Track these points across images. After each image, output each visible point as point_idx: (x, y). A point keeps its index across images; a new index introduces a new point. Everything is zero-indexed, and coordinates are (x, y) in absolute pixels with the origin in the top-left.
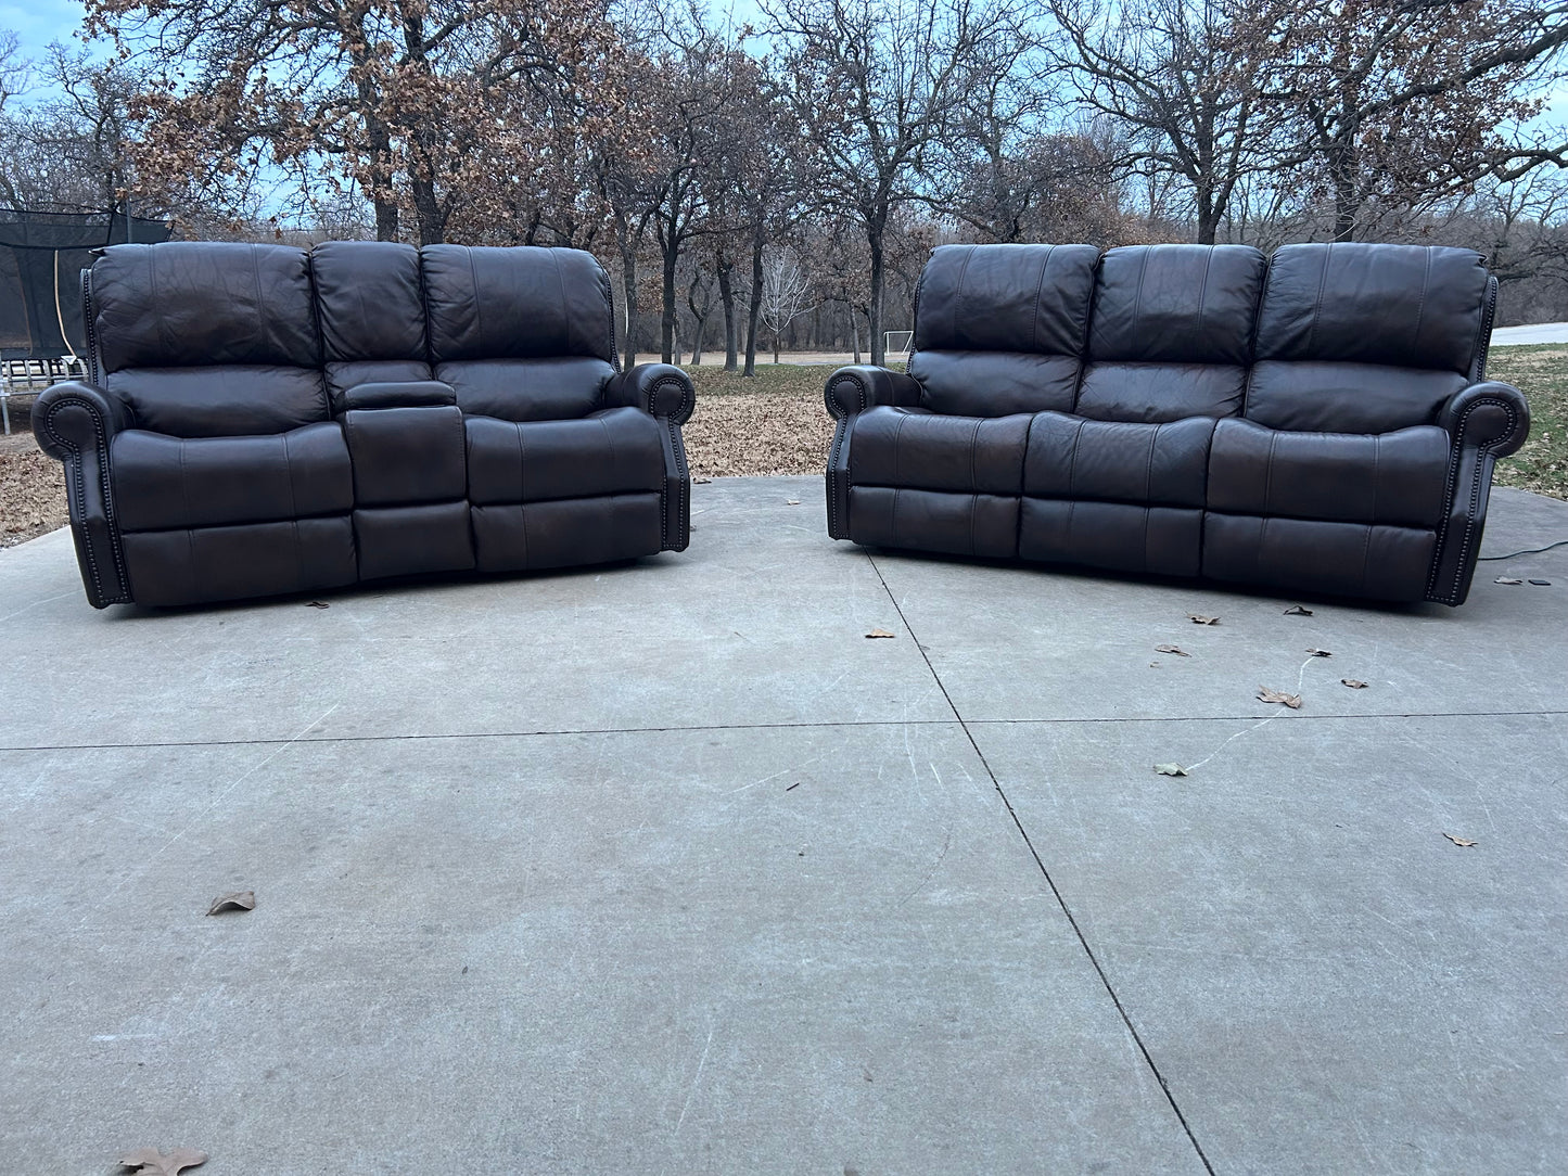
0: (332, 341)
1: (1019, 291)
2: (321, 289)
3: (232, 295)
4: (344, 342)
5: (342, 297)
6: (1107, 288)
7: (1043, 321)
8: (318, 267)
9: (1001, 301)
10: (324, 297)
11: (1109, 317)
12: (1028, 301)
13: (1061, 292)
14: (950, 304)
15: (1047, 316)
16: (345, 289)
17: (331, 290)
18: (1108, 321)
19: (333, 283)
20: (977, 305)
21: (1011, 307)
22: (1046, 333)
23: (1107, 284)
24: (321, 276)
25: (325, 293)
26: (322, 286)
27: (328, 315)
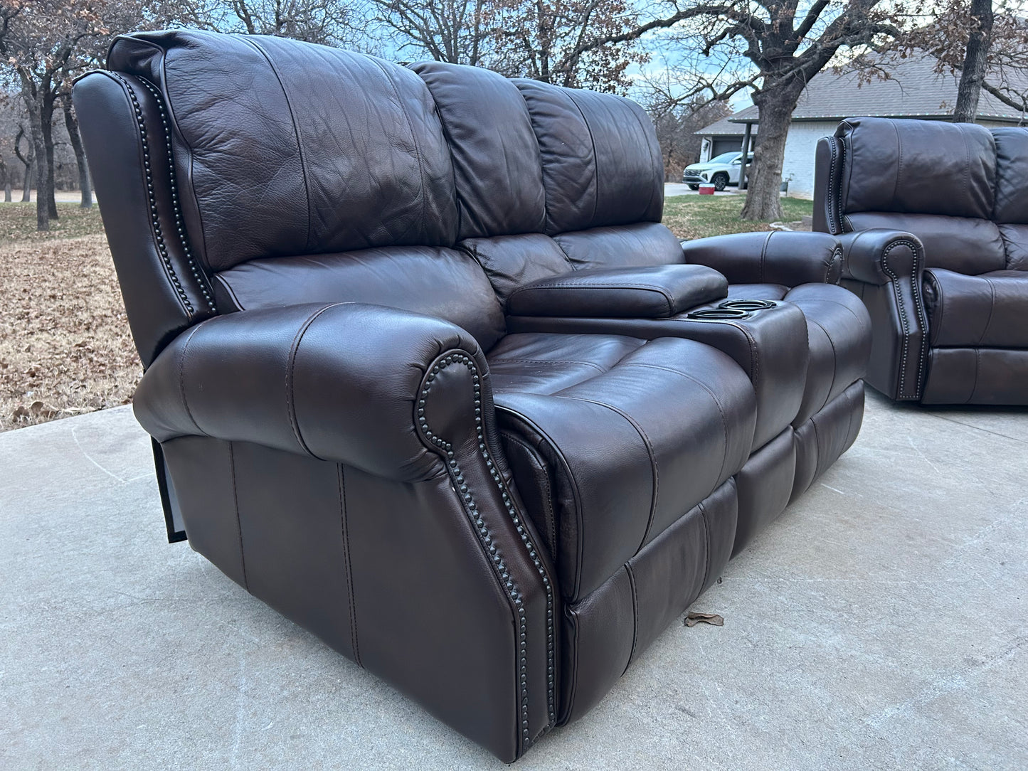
1: (954, 161)
2: (455, 132)
3: (389, 134)
4: (486, 209)
5: (484, 144)
6: (1013, 162)
7: (972, 188)
9: (941, 170)
11: (1018, 187)
12: (961, 170)
13: (984, 164)
14: (892, 170)
15: (975, 184)
16: (487, 132)
17: (467, 133)
18: (1018, 190)
20: (917, 172)
21: (947, 175)
22: (972, 199)
23: (1012, 159)
24: (449, 111)
25: (461, 137)
26: (457, 126)
27: (469, 169)
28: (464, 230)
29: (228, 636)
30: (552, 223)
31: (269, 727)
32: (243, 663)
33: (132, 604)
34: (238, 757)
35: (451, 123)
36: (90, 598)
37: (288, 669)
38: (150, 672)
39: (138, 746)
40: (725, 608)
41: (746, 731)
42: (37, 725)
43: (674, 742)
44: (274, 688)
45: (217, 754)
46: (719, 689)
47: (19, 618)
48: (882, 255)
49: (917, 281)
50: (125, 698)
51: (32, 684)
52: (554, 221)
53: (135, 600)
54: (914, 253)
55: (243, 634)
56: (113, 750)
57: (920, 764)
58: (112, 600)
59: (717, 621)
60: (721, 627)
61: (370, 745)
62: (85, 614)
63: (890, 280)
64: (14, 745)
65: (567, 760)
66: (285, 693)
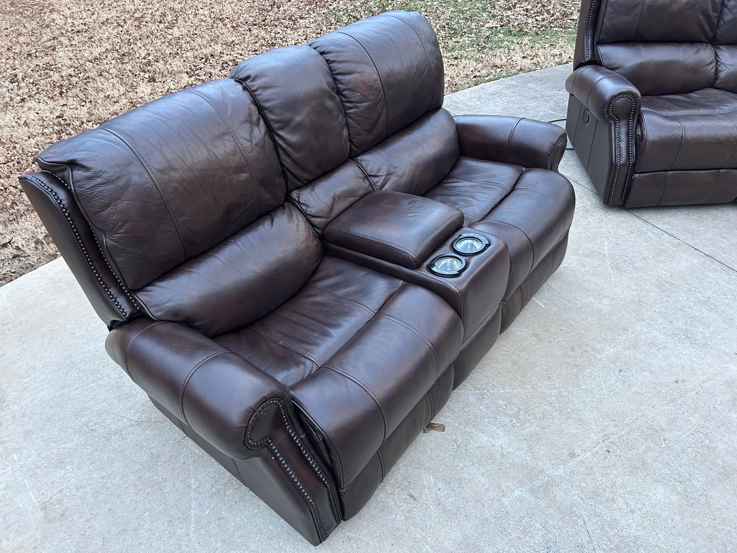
0: (293, 171)
1: (686, 0)
2: (276, 126)
3: (228, 169)
4: (304, 169)
5: (297, 129)
7: (698, 21)
8: (267, 101)
9: (675, 8)
10: (281, 133)
15: (701, 17)
16: (298, 119)
17: (285, 124)
19: (288, 115)
21: (680, 12)
22: (698, 29)
24: (271, 112)
25: (281, 128)
26: (277, 122)
27: (289, 149)
28: (290, 187)
29: (182, 449)
30: (355, 149)
31: (207, 512)
32: (191, 468)
33: (131, 425)
34: (194, 533)
35: (273, 120)
36: (109, 422)
37: (214, 472)
38: (146, 476)
39: (146, 527)
40: (449, 416)
41: (440, 509)
42: (97, 515)
43: (403, 518)
44: (208, 486)
45: (184, 531)
46: (432, 480)
47: (75, 439)
48: (609, 106)
49: (633, 122)
50: (136, 495)
51: (90, 487)
52: (356, 148)
53: (132, 423)
54: (633, 103)
55: (190, 447)
56: (135, 530)
57: (521, 529)
58: (120, 423)
59: (442, 428)
60: (443, 432)
61: (255, 524)
62: (108, 434)
63: (613, 122)
64: (89, 527)
65: (348, 531)
66: (214, 490)
